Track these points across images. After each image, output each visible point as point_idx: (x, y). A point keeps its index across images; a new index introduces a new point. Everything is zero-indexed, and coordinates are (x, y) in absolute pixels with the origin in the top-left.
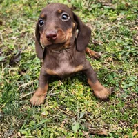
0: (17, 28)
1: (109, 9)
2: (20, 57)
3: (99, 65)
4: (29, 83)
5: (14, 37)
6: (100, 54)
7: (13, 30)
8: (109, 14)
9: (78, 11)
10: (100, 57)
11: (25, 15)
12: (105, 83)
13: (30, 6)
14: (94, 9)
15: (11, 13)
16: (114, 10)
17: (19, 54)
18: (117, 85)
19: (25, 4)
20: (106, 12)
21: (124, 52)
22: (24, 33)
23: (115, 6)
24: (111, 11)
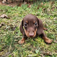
0: (15, 20)
2: (16, 28)
3: (47, 32)
4: (18, 37)
5: (14, 23)
6: (47, 29)
7: (14, 20)
9: (39, 16)
10: (47, 30)
11: (19, 16)
12: (50, 38)
13: (21, 14)
14: (45, 15)
15: (14, 16)
16: (52, 16)
18: (55, 39)
19: (19, 13)
20: (49, 16)
23: (53, 15)
24: (51, 16)
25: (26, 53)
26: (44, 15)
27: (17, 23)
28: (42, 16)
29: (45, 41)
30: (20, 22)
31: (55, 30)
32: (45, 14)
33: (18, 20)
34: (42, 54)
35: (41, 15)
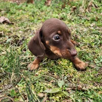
0: (23, 27)
1: (85, 20)
2: (24, 42)
3: (78, 49)
4: (28, 57)
5: (20, 32)
6: (79, 43)
7: (20, 28)
8: (85, 23)
9: (65, 20)
10: (79, 45)
11: (29, 21)
12: (83, 59)
13: (33, 16)
14: (75, 19)
15: (20, 20)
16: (88, 21)
17: (23, 40)
18: (92, 61)
19: (30, 15)
20: (83, 21)
21: (96, 42)
22: (28, 30)
23: (89, 19)
24: (87, 21)
25: (41, 87)
26: (73, 20)
27: (26, 33)
28: (70, 21)
29: (74, 65)
30: (30, 31)
31: (93, 46)
32: (75, 17)
33: (28, 28)
34: (70, 89)
35: (68, 19)
